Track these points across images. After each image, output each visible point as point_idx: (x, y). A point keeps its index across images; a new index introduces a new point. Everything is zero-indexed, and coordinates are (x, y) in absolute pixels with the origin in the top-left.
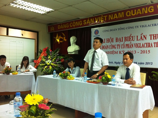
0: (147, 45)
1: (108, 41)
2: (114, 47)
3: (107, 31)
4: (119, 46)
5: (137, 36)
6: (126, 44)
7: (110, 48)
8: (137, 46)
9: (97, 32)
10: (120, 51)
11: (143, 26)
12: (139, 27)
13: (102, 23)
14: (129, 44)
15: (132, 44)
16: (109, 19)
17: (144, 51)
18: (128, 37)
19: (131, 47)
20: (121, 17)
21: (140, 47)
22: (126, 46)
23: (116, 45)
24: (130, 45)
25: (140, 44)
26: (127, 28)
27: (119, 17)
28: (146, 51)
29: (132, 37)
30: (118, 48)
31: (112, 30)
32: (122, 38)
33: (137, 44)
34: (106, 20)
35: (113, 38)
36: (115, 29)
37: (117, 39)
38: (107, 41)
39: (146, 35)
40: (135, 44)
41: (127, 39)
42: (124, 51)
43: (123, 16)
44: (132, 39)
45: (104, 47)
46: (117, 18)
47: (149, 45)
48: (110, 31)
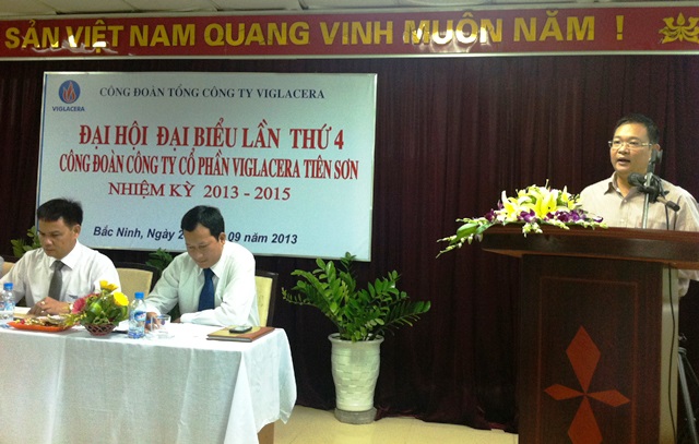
0: (280, 168)
1: (121, 138)
2: (147, 164)
3: (121, 92)
4: (172, 165)
5: (246, 130)
6: (200, 159)
7: (131, 167)
8: (244, 167)
9: (73, 90)
10: (172, 186)
11: (268, 93)
12: (254, 94)
13: (95, 54)
14: (212, 159)
15: (223, 159)
16: (132, 43)
17: (268, 190)
18: (209, 129)
19: (218, 169)
20: (183, 43)
21: (253, 173)
22: (200, 167)
23: (159, 159)
24: (217, 163)
25: (255, 160)
26: (208, 93)
27: (175, 44)
28: (277, 189)
29: (225, 131)
30: (164, 172)
31: (140, 92)
32: (186, 129)
33: (243, 160)
34: (115, 43)
35: (145, 128)
36: (156, 91)
37: (164, 132)
38: (118, 135)
39: (278, 130)
40: (234, 160)
41: (205, 136)
42: (189, 187)
43: (192, 43)
44: (223, 137)
45: (101, 163)
46: (167, 43)
47: (286, 169)
48: (132, 94)
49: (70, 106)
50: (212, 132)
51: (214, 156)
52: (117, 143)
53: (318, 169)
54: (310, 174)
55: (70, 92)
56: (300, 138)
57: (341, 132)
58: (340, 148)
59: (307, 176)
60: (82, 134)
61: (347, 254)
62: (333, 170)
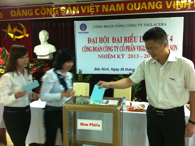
1: (101, 41)
2: (110, 49)
3: (100, 27)
4: (117, 49)
5: (140, 37)
6: (126, 46)
7: (105, 50)
8: (140, 49)
9: (84, 27)
10: (118, 55)
11: (148, 25)
12: (143, 25)
13: (91, 15)
15: (134, 46)
16: (103, 11)
19: (132, 49)
20: (120, 10)
21: (143, 50)
22: (126, 49)
23: (113, 47)
25: (144, 46)
26: (128, 26)
27: (117, 10)
29: (134, 37)
30: (115, 51)
32: (121, 37)
33: (140, 46)
34: (97, 11)
35: (108, 38)
36: (111, 26)
40: (137, 46)
41: (127, 39)
42: (123, 55)
43: (123, 10)
44: (133, 39)
45: (95, 49)
48: (104, 27)
49: (84, 32)
50: (130, 38)
51: (130, 45)
52: (100, 43)
55: (83, 27)
57: (172, 36)
58: (172, 41)
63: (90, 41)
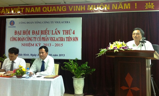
0: (60, 39)
2: (30, 39)
3: (24, 23)
4: (36, 39)
5: (52, 31)
6: (42, 37)
7: (27, 40)
8: (52, 39)
9: (13, 23)
10: (36, 44)
11: (57, 22)
12: (54, 22)
13: (18, 14)
15: (47, 37)
16: (26, 12)
17: (58, 44)
18: (44, 31)
19: (46, 40)
20: (38, 11)
21: (54, 40)
22: (42, 39)
23: (33, 38)
25: (55, 37)
27: (36, 11)
28: (60, 44)
30: (34, 41)
31: (28, 23)
32: (39, 31)
33: (52, 37)
34: (22, 12)
35: (29, 31)
36: (32, 22)
37: (34, 32)
38: (23, 33)
39: (60, 30)
40: (50, 37)
41: (43, 32)
42: (40, 44)
43: (40, 11)
44: (47, 32)
45: (19, 39)
46: (34, 12)
47: (62, 39)
48: (26, 23)
49: (12, 26)
50: (45, 31)
51: (45, 37)
52: (23, 34)
53: (69, 39)
54: (67, 40)
55: (12, 23)
56: (65, 32)
57: (74, 31)
58: (74, 34)
59: (67, 41)
60: (15, 33)
61: (76, 58)
62: (72, 39)
63: (16, 33)
